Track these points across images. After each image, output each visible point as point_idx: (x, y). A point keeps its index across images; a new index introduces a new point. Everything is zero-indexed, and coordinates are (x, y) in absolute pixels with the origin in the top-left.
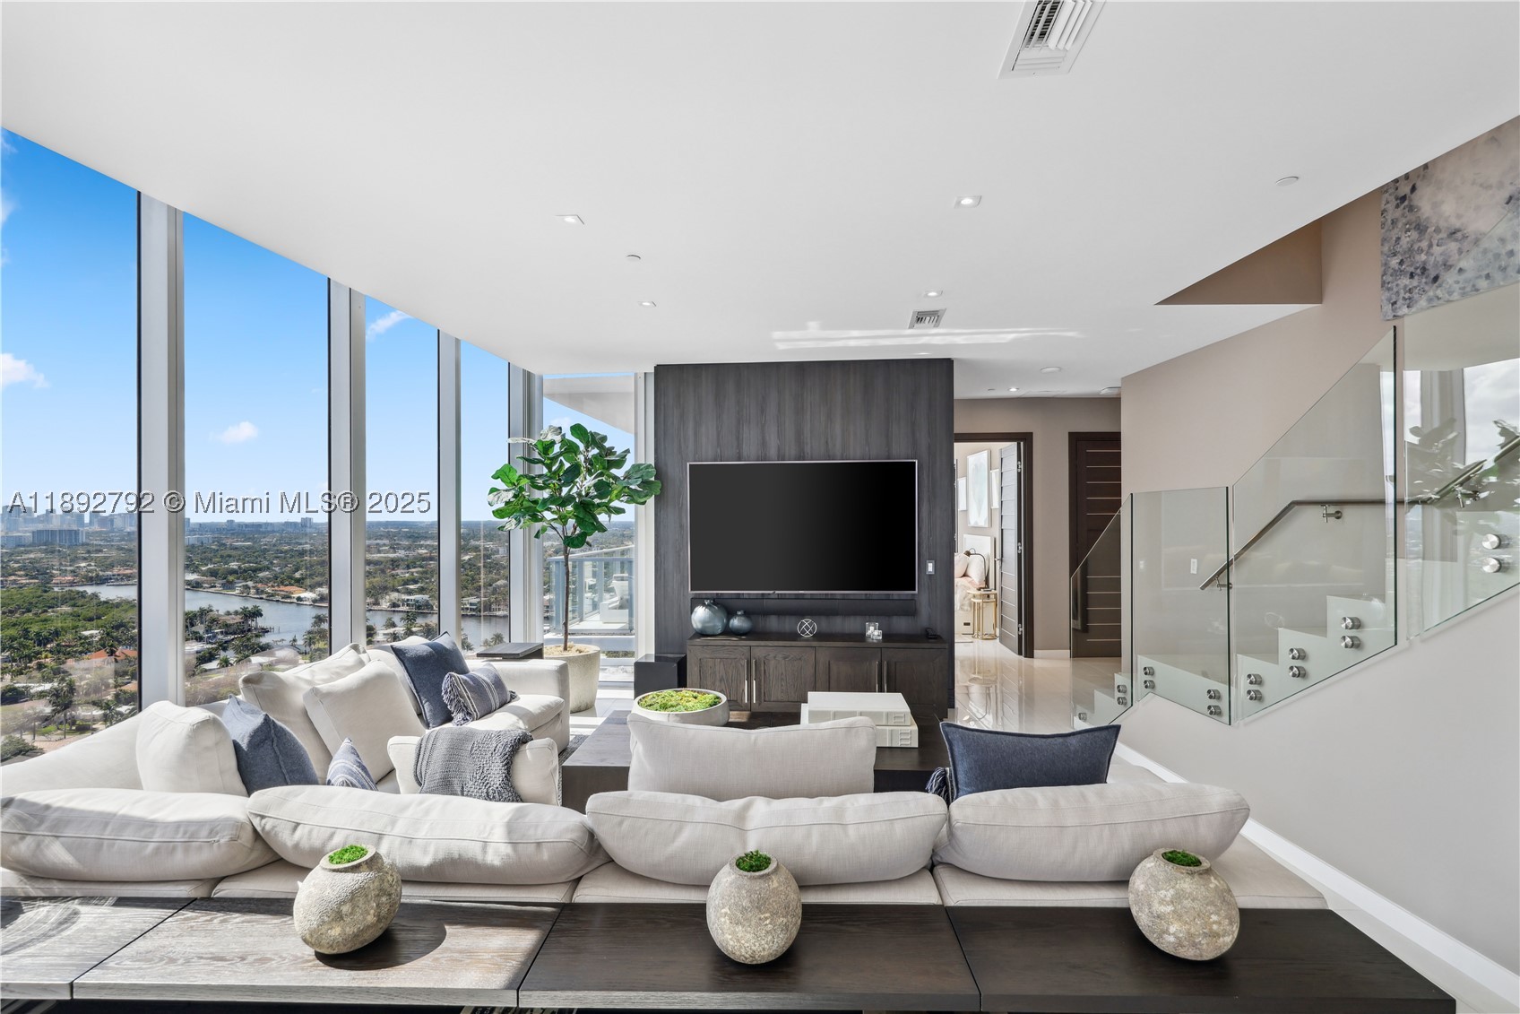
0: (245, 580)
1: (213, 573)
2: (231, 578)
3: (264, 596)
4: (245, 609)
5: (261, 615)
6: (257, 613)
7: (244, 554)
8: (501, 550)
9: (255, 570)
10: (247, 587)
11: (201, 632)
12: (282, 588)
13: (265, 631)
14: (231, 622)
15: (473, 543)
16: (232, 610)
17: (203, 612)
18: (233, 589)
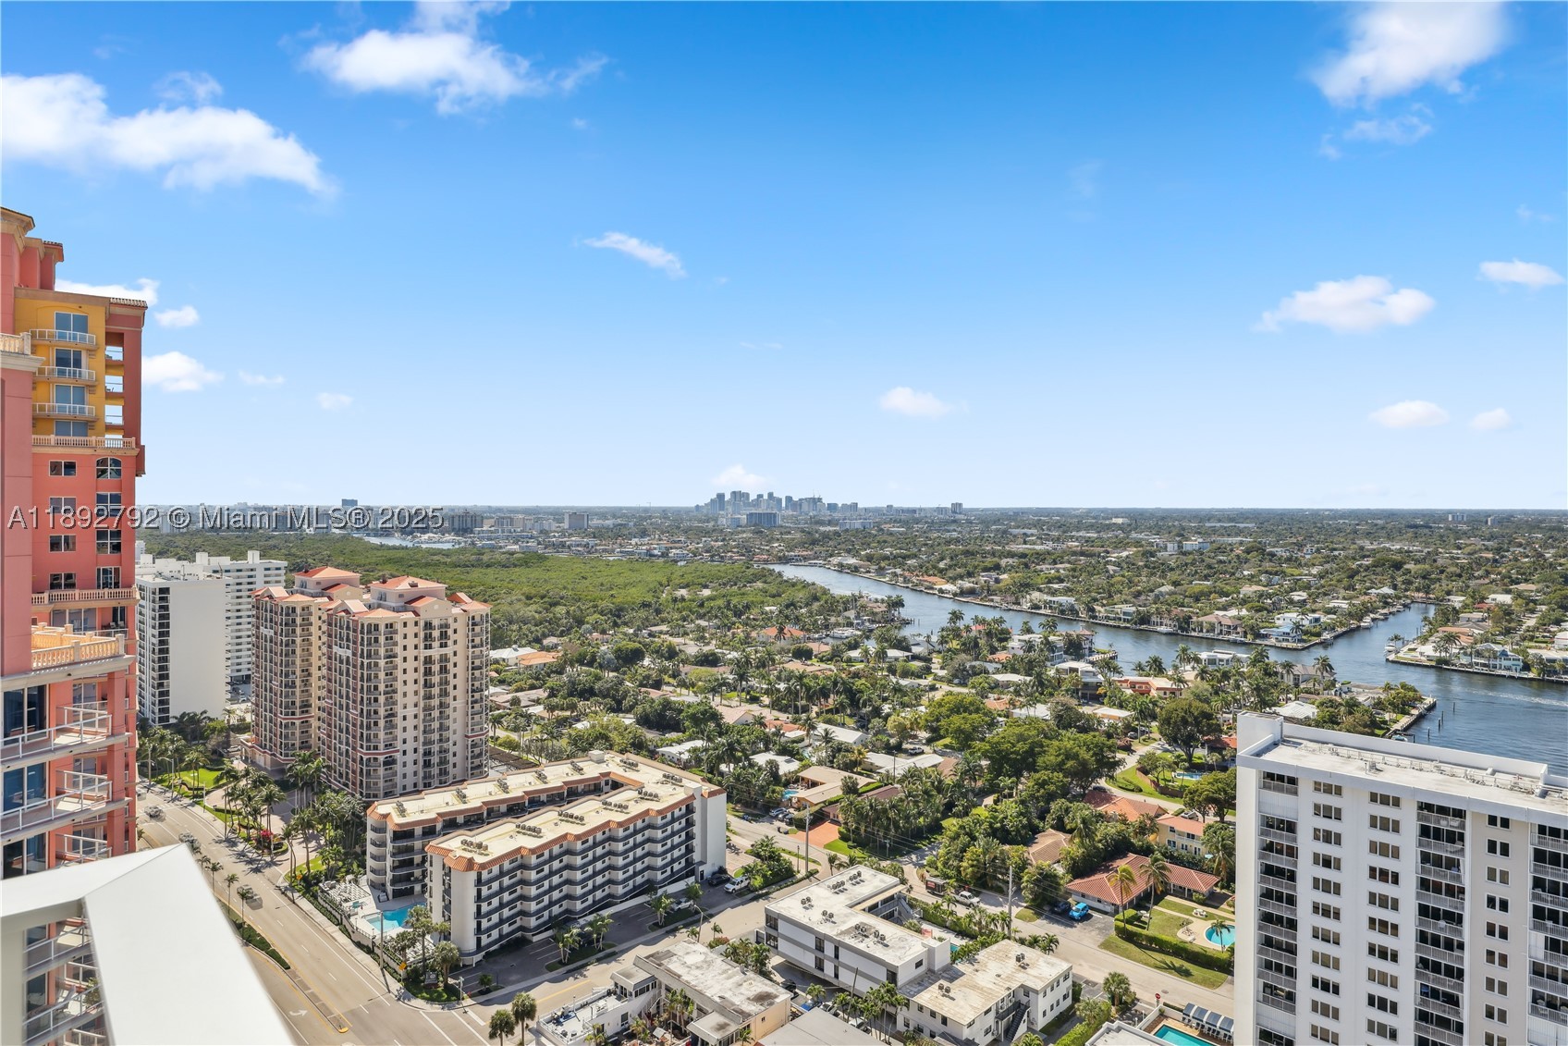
0: (895, 567)
1: (869, 558)
2: (883, 564)
3: (910, 585)
4: (889, 597)
5: (903, 606)
6: (899, 603)
7: (899, 540)
8: (1170, 546)
9: (905, 557)
10: (895, 575)
11: (852, 616)
12: (926, 578)
13: (907, 623)
14: (878, 610)
15: (1134, 535)
16: (879, 597)
17: (855, 599)
18: (884, 576)
